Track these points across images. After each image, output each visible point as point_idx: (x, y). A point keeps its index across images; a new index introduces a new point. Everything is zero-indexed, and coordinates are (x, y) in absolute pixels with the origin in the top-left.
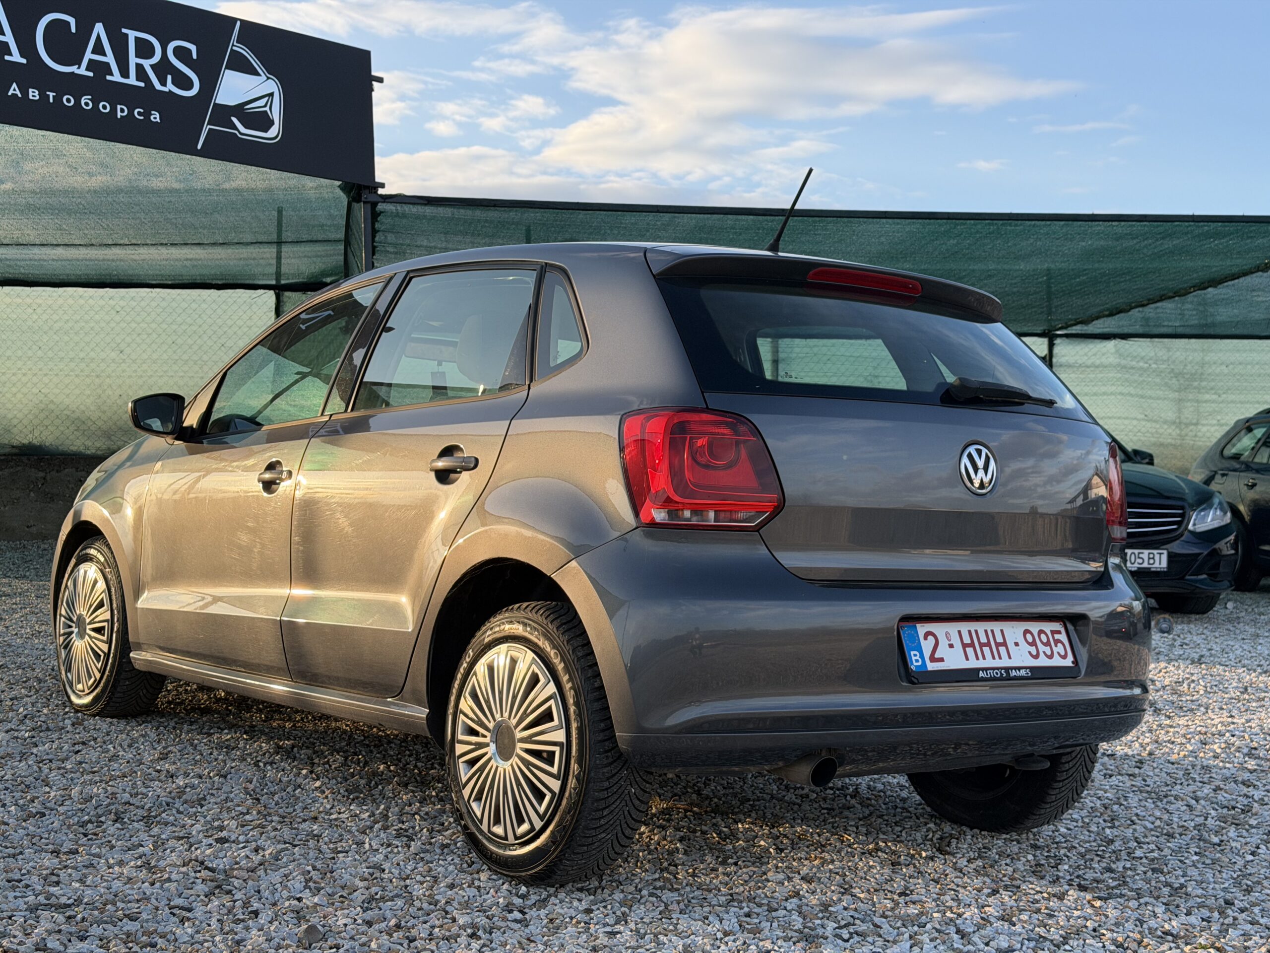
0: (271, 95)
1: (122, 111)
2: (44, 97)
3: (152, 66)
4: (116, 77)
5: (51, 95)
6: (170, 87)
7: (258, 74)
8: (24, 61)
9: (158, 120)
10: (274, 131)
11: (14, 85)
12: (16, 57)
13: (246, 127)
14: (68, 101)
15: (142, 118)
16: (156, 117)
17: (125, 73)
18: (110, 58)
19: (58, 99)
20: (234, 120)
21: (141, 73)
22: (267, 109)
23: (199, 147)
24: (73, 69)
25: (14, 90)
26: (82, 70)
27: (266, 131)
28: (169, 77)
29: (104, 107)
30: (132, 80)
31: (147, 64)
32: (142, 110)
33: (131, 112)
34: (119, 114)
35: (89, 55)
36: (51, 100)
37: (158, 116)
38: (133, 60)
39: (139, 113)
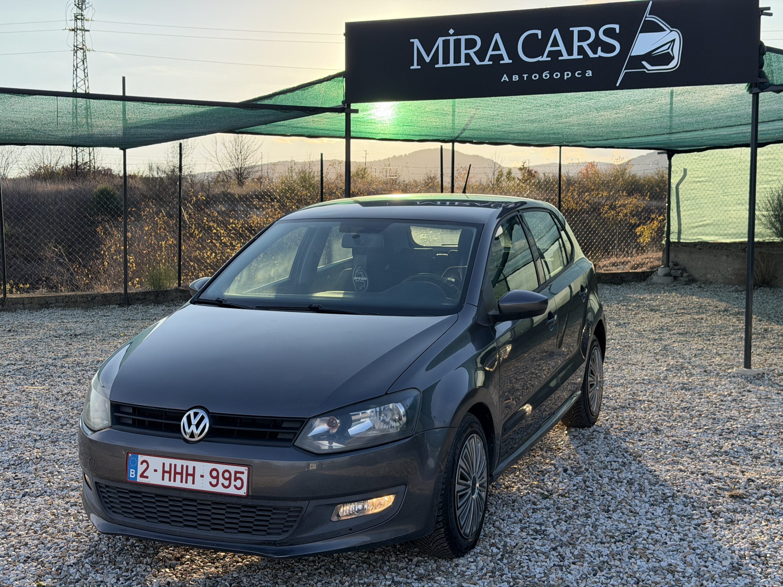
0: (674, 41)
1: (567, 75)
2: (521, 78)
3: (588, 45)
4: (565, 56)
5: (525, 76)
6: (600, 53)
7: (663, 30)
8: (511, 61)
9: (591, 75)
10: (673, 64)
11: (505, 76)
12: (507, 60)
13: (652, 65)
14: (535, 77)
15: (580, 76)
16: (589, 73)
17: (570, 53)
18: (562, 47)
19: (529, 77)
20: (644, 63)
21: (581, 50)
22: (670, 50)
23: (618, 85)
24: (540, 59)
25: (505, 78)
26: (544, 58)
27: (668, 64)
28: (600, 48)
29: (557, 75)
30: (575, 56)
31: (585, 44)
32: (580, 72)
33: (573, 74)
34: (566, 77)
35: (549, 48)
36: (525, 79)
37: (590, 72)
38: (576, 44)
39: (578, 74)
